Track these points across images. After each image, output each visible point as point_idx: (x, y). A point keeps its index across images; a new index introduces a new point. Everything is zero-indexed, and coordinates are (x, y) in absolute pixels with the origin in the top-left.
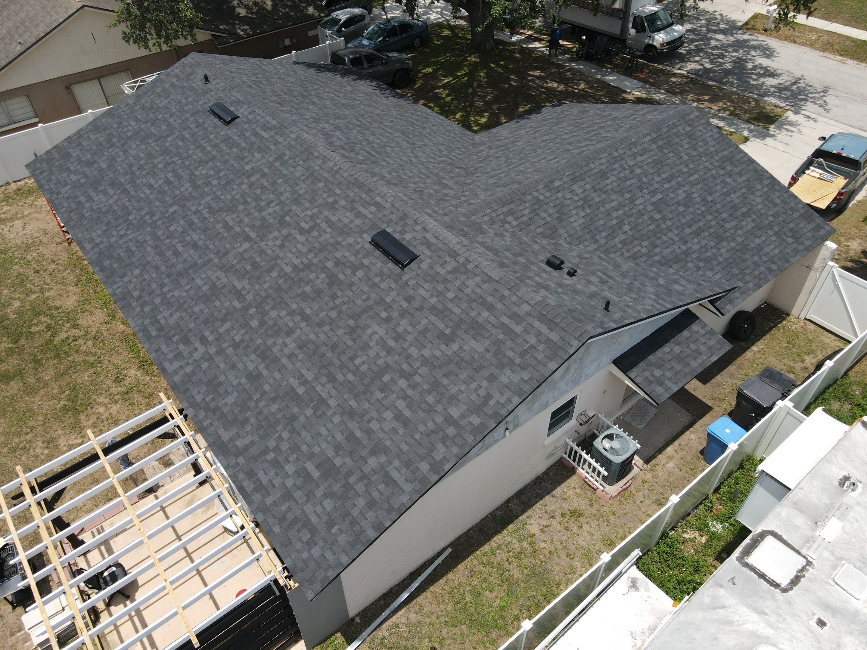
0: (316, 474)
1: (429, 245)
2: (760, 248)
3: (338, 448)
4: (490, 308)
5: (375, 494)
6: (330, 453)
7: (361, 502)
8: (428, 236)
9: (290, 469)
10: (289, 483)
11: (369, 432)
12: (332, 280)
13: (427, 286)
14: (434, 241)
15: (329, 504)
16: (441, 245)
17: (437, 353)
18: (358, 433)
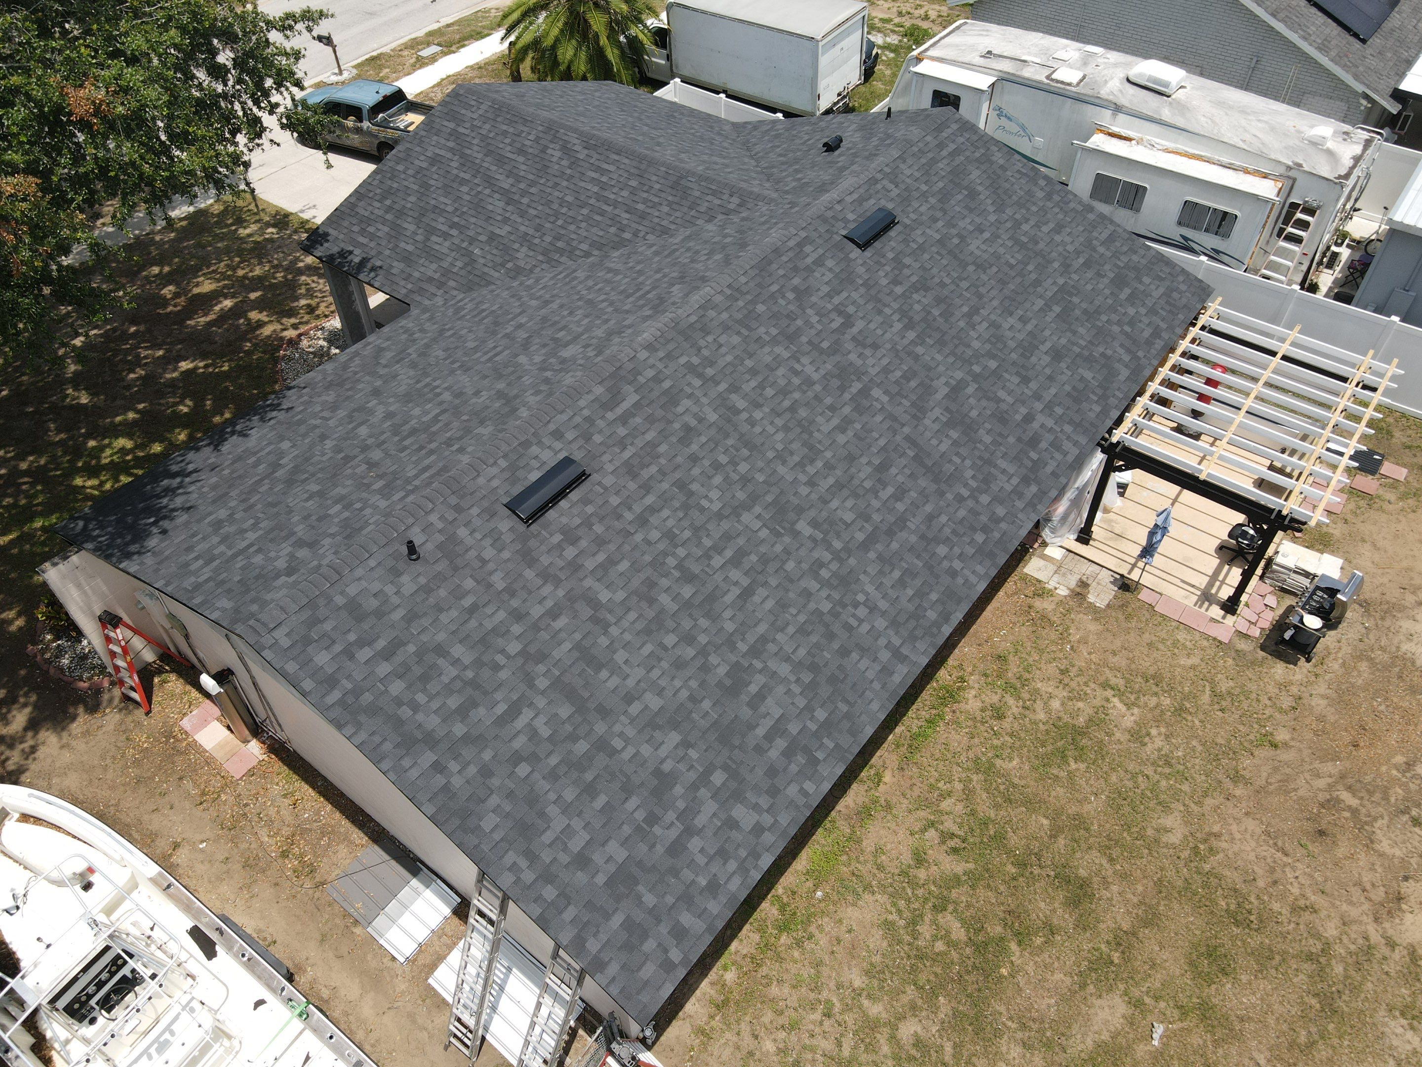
0: (1127, 291)
1: (861, 201)
3: (1099, 275)
4: (933, 161)
5: (1125, 249)
6: (1106, 281)
7: (1135, 258)
8: (849, 199)
9: (1131, 311)
10: (1143, 311)
11: (1078, 253)
12: (922, 286)
13: (915, 204)
14: (855, 196)
15: (1146, 280)
16: (862, 191)
17: (989, 201)
18: (1081, 260)
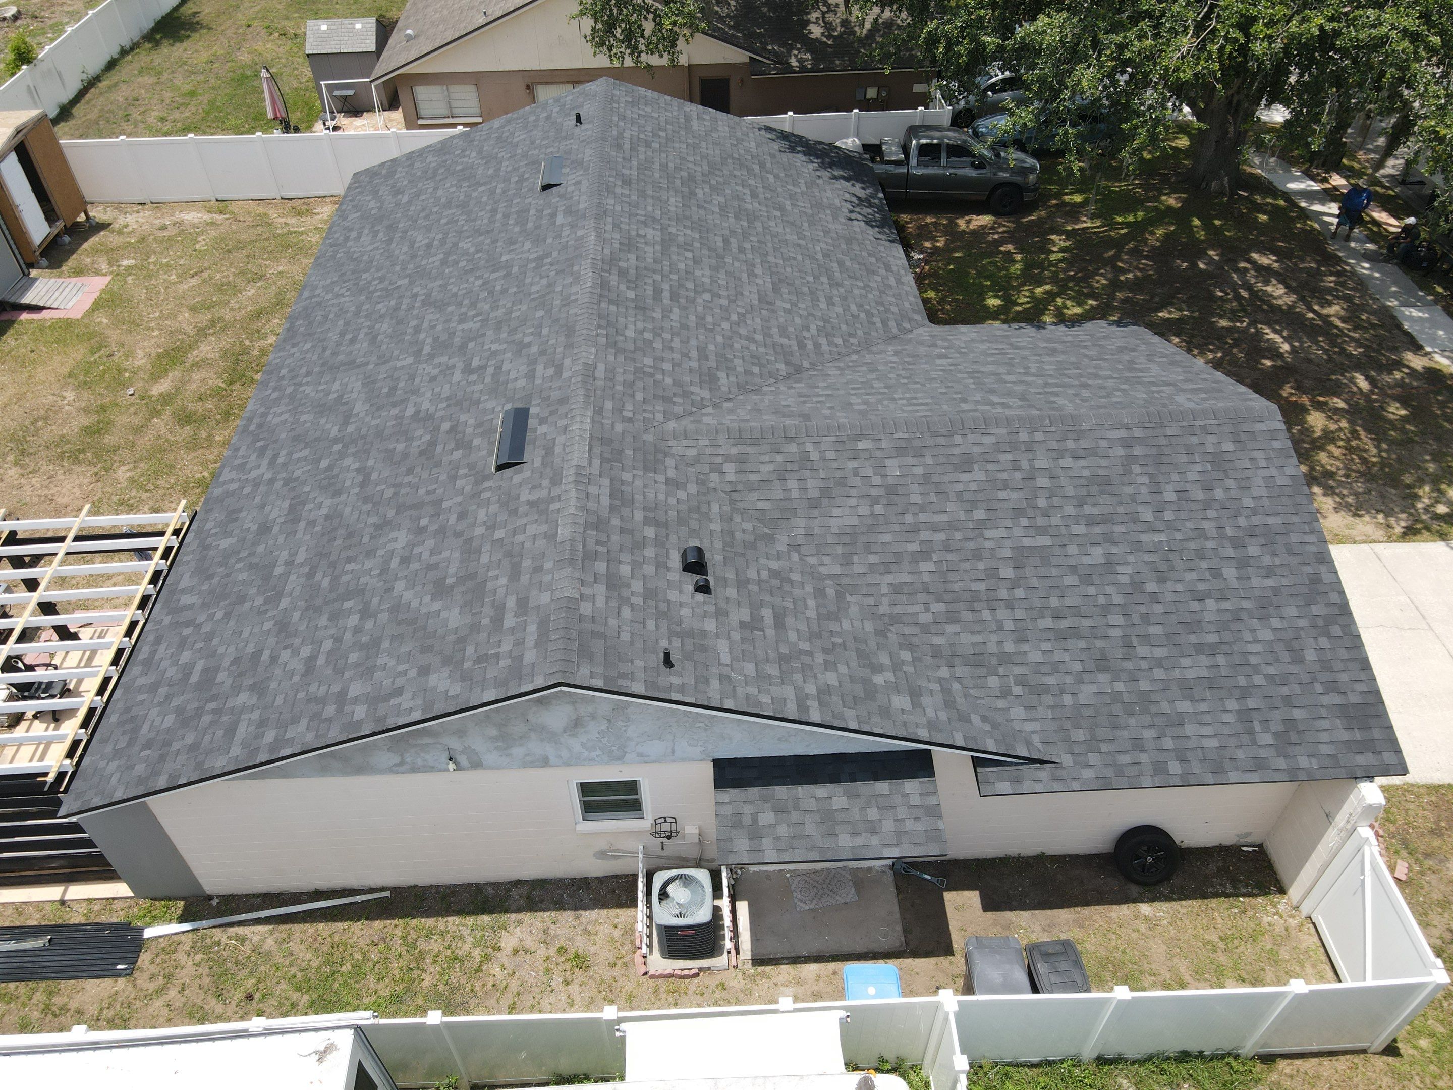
0: (195, 678)
1: (549, 451)
2: (1179, 721)
3: (236, 661)
5: (207, 738)
6: (227, 662)
7: (190, 739)
8: (561, 439)
9: (185, 657)
10: (170, 672)
11: (274, 659)
12: (428, 449)
14: (558, 449)
15: (169, 721)
18: (266, 655)
